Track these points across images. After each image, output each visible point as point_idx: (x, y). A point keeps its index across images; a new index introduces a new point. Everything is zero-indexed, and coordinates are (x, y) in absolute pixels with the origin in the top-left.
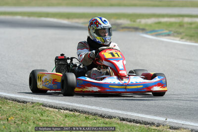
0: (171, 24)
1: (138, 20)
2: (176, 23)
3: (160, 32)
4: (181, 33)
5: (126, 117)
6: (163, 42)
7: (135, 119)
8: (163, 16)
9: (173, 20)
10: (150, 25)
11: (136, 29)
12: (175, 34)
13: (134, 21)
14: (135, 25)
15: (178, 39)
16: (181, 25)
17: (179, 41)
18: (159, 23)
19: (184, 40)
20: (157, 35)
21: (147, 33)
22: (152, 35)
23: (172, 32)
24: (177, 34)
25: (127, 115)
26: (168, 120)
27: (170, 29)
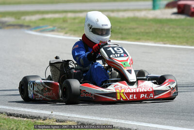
0: (55, 20)
1: (23, 18)
2: (60, 19)
3: (44, 28)
4: (64, 29)
5: (13, 112)
6: (47, 37)
7: (22, 113)
8: (47, 12)
9: (56, 16)
10: (35, 22)
11: (21, 26)
12: (59, 30)
13: (19, 19)
14: (20, 22)
15: (62, 34)
16: (65, 21)
17: (63, 36)
18: (43, 19)
19: (68, 35)
20: (42, 31)
21: (31, 30)
22: (37, 32)
23: (56, 28)
24: (61, 29)
25: (14, 110)
26: (54, 113)
27: (54, 25)
